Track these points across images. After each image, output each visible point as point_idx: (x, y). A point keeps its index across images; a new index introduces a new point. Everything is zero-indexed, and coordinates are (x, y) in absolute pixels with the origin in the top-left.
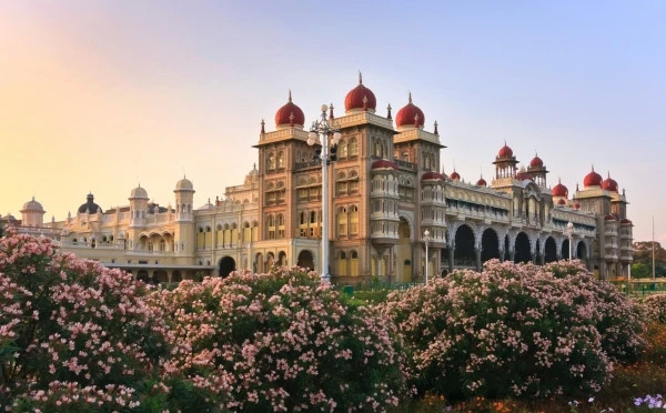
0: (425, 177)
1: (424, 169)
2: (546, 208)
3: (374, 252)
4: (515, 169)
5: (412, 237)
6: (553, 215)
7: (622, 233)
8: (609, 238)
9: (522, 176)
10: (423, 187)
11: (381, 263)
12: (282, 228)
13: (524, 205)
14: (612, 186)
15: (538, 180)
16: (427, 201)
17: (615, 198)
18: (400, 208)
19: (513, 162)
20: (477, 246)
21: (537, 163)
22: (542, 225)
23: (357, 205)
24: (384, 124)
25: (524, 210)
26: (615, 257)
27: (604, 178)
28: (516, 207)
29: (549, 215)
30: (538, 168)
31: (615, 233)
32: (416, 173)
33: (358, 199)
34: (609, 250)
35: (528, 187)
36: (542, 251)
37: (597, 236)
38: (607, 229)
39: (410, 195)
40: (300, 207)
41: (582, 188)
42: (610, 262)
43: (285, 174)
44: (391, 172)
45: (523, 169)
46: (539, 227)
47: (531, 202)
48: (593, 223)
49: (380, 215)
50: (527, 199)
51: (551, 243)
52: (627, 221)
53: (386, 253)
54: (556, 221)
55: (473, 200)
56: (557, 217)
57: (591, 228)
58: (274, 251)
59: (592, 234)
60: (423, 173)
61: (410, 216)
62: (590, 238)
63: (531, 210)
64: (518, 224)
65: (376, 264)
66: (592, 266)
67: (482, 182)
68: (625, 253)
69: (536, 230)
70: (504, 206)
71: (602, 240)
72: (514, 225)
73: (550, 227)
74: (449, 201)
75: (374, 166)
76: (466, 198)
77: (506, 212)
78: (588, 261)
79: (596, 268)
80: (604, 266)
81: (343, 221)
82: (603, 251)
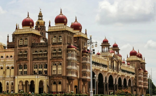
0: (83, 52)
2: (119, 65)
4: (109, 48)
7: (145, 76)
8: (140, 78)
9: (112, 51)
10: (82, 56)
12: (26, 70)
13: (112, 63)
16: (83, 62)
17: (142, 61)
19: (109, 46)
21: (116, 46)
22: (118, 72)
23: (61, 62)
25: (112, 66)
29: (120, 68)
30: (116, 48)
31: (142, 76)
33: (61, 60)
34: (140, 83)
35: (114, 56)
36: (117, 83)
37: (136, 77)
38: (139, 74)
39: (78, 59)
42: (140, 88)
43: (28, 47)
47: (115, 62)
48: (134, 72)
52: (146, 71)
53: (71, 83)
54: (122, 71)
56: (123, 69)
58: (28, 80)
59: (134, 76)
60: (82, 50)
61: (78, 67)
62: (133, 78)
63: (115, 66)
64: (111, 71)
66: (133, 89)
68: (145, 84)
69: (116, 74)
70: (106, 64)
71: (138, 78)
72: (109, 72)
73: (120, 73)
77: (107, 66)
78: (131, 87)
79: (135, 90)
80: (138, 90)
81: (54, 69)
82: (138, 83)
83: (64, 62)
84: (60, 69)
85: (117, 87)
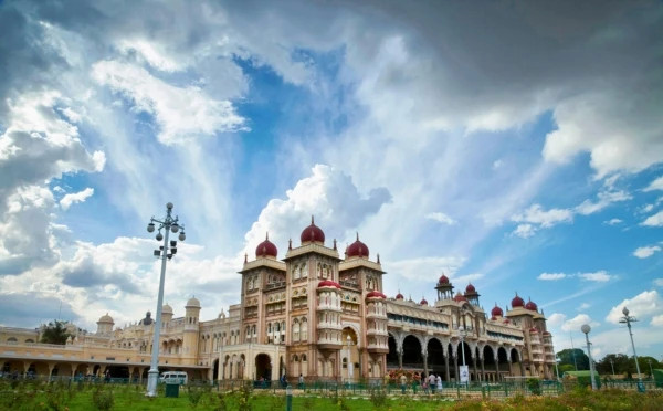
0: (369, 296)
1: (368, 289)
2: (481, 322)
3: (319, 356)
4: (452, 293)
5: (359, 344)
6: (487, 328)
7: (545, 341)
8: (534, 346)
9: (459, 298)
10: (367, 303)
11: (329, 365)
12: (255, 336)
13: (461, 320)
14: (533, 307)
15: (472, 302)
16: (371, 314)
17: (536, 316)
18: (342, 319)
19: (450, 288)
20: (423, 352)
21: (470, 289)
22: (478, 336)
23: (307, 316)
24: (332, 254)
25: (462, 323)
26: (541, 360)
27: (526, 302)
28: (455, 321)
29: (484, 328)
30: (471, 293)
31: (539, 342)
32: (360, 293)
34: (535, 356)
35: (464, 307)
36: (481, 356)
37: (526, 344)
38: (532, 339)
39: (355, 310)
40: (268, 319)
41: (510, 308)
42: (537, 365)
43: (259, 293)
44: (333, 290)
45: (459, 293)
46: (476, 337)
47: (467, 318)
48: (521, 335)
49: (323, 325)
50: (464, 316)
51: (488, 350)
52: (547, 333)
53: (333, 356)
54: (490, 333)
55: (416, 315)
56: (491, 329)
57: (520, 338)
59: (522, 343)
60: (367, 292)
61: (356, 327)
62: (520, 346)
63: (468, 324)
64: (458, 334)
65: (323, 366)
66: (524, 368)
67: (424, 302)
68: (548, 357)
69: (474, 340)
70: (444, 320)
71: (530, 347)
72: (453, 335)
73: (485, 338)
74: (391, 316)
75: (320, 285)
76: (410, 314)
77: (446, 325)
78: (521, 364)
79: (528, 369)
80: (533, 367)
81: (297, 330)
82: (531, 356)
83: (311, 315)
84: (305, 329)
85: (483, 364)
